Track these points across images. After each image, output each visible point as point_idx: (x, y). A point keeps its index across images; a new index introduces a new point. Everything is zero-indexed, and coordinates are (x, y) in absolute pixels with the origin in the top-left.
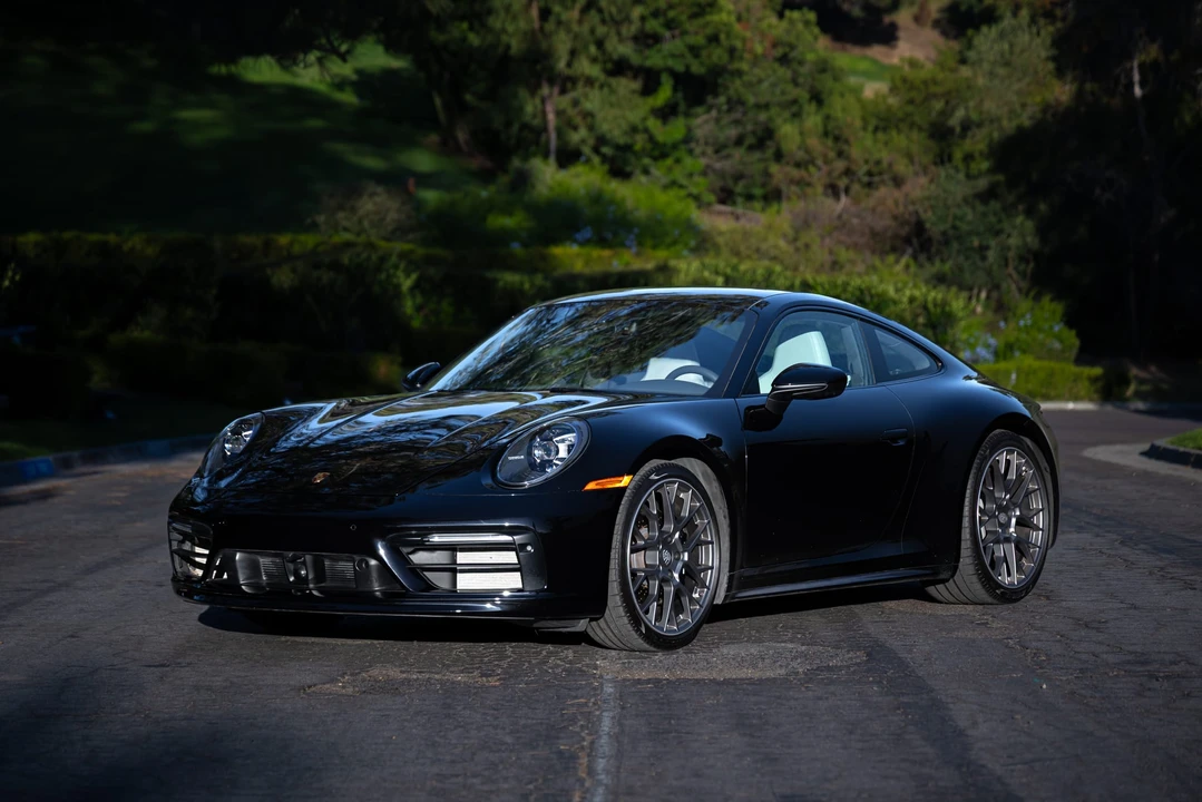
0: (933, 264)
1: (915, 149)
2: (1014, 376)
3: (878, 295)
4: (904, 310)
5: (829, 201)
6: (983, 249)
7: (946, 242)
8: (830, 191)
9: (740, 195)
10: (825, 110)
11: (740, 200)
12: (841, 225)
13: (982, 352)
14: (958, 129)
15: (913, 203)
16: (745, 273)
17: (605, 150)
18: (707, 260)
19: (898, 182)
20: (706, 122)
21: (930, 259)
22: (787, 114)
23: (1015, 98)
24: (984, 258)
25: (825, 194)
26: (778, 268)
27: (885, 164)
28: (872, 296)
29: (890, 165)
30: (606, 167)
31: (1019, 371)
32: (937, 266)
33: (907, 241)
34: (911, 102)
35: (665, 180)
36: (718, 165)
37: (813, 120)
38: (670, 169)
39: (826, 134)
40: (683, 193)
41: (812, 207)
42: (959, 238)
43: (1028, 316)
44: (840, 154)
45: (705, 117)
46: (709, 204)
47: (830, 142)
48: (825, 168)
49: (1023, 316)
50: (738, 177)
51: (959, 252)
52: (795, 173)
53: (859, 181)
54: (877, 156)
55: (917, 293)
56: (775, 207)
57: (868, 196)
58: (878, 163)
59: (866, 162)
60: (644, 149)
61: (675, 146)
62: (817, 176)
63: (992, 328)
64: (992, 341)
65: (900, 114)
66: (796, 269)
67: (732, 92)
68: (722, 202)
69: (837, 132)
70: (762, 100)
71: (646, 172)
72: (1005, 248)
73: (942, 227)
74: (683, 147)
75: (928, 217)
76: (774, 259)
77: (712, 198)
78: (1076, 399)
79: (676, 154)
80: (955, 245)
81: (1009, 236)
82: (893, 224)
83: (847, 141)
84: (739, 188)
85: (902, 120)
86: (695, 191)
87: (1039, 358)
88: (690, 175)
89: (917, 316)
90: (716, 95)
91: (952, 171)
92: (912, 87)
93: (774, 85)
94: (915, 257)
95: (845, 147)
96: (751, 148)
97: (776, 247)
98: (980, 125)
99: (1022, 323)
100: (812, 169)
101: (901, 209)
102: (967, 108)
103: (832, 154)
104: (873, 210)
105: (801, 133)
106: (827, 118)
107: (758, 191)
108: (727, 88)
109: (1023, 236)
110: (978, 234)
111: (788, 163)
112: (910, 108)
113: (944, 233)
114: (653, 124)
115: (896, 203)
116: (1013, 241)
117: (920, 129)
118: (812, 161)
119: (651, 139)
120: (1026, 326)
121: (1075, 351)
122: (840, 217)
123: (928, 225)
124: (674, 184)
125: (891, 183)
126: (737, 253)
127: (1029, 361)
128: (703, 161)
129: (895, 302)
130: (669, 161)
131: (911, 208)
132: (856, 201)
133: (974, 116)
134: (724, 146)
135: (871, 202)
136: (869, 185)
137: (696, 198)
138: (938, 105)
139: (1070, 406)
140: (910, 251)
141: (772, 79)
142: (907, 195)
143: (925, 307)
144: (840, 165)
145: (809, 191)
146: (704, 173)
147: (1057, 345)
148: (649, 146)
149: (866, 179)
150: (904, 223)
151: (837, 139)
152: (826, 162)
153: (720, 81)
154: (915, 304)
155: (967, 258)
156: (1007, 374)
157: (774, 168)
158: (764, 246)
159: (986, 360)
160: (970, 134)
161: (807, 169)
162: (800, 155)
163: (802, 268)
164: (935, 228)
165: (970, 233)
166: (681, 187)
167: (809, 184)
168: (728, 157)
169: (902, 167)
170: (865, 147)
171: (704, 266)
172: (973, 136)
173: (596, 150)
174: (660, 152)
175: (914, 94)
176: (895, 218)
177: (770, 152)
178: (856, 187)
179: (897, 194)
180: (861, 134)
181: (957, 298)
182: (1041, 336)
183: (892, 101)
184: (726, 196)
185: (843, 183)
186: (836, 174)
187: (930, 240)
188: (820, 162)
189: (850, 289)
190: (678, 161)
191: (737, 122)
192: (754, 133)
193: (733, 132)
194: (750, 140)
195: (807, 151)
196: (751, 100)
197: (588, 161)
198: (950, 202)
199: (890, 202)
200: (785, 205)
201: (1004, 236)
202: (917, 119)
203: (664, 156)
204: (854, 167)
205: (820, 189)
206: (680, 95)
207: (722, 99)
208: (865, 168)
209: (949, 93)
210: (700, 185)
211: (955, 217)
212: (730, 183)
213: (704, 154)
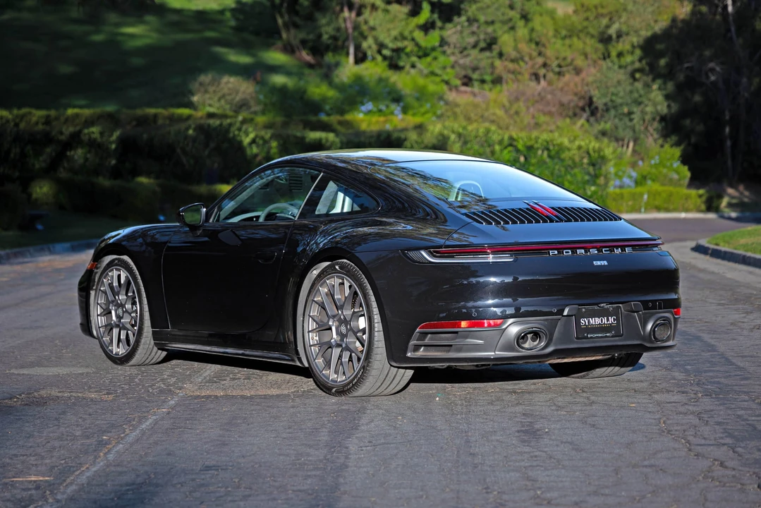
0: (600, 124)
1: (588, 49)
2: (646, 197)
3: (558, 145)
4: (574, 155)
5: (533, 84)
6: (630, 113)
7: (607, 110)
8: (533, 78)
9: (477, 80)
10: (530, 25)
11: (476, 84)
12: (541, 98)
13: (626, 181)
14: (614, 36)
15: (587, 85)
16: (472, 131)
17: (386, 52)
18: (447, 124)
19: (578, 71)
20: (455, 33)
21: (597, 121)
22: (506, 28)
23: (650, 16)
24: (631, 120)
25: (531, 80)
26: (493, 128)
27: (569, 60)
28: (554, 145)
29: (572, 60)
30: (386, 63)
31: (649, 193)
32: (602, 126)
33: (583, 109)
34: (587, 19)
35: (426, 71)
36: (461, 61)
37: (522, 31)
38: (430, 64)
39: (531, 40)
40: (438, 79)
41: (521, 87)
42: (615, 107)
43: (657, 157)
44: (540, 54)
45: (454, 30)
46: (456, 87)
47: (533, 46)
48: (530, 63)
49: (653, 158)
50: (475, 69)
51: (615, 117)
52: (511, 66)
53: (553, 71)
54: (563, 55)
55: (583, 143)
56: (498, 88)
57: (558, 79)
58: (565, 59)
59: (557, 58)
60: (412, 52)
61: (433, 49)
62: (525, 68)
63: (634, 165)
64: (634, 174)
65: (580, 27)
66: (507, 128)
67: (470, 13)
68: (465, 84)
69: (537, 40)
70: (490, 19)
71: (413, 66)
72: (643, 113)
73: (604, 100)
74: (440, 49)
75: (595, 94)
76: (493, 122)
77: (458, 82)
78: (687, 210)
79: (434, 54)
80: (613, 112)
81: (646, 106)
82: (575, 99)
83: (544, 46)
84: (475, 76)
85: (581, 31)
86: (446, 78)
87: (663, 185)
88: (444, 68)
89: (583, 158)
90: (459, 15)
91: (610, 64)
92: (588, 10)
93: (497, 9)
94: (588, 121)
95: (543, 49)
96: (482, 50)
97: (494, 114)
98: (627, 34)
99: (653, 162)
100: (522, 63)
101: (580, 88)
102: (620, 23)
103: (535, 54)
104: (562, 89)
105: (515, 40)
106: (532, 30)
107: (488, 78)
108: (466, 11)
109: (655, 105)
110: (627, 104)
111: (506, 60)
112: (585, 23)
113: (605, 104)
114: (418, 35)
115: (576, 85)
116: (649, 109)
117: (592, 36)
118: (522, 59)
119: (417, 45)
120: (655, 164)
121: (687, 181)
122: (539, 94)
123: (595, 99)
124: (433, 74)
125: (573, 72)
126: (468, 119)
127: (656, 187)
128: (452, 59)
129: (569, 149)
130: (429, 59)
131: (586, 88)
132: (550, 83)
133: (624, 28)
134: (465, 49)
135: (560, 85)
136: (559, 73)
137: (447, 83)
138: (605, 21)
139: (683, 215)
140: (585, 115)
141: (496, 5)
142: (583, 80)
143: (588, 153)
144: (540, 60)
145: (520, 77)
146: (453, 67)
147: (675, 176)
148: (416, 49)
149: (557, 70)
150: (582, 98)
151: (537, 44)
152: (531, 58)
153: (462, 6)
154: (582, 151)
155: (621, 120)
156: (641, 195)
157: (498, 63)
158: (486, 114)
159: (629, 186)
160: (621, 40)
161: (518, 63)
162: (514, 54)
163: (511, 128)
164: (599, 102)
165: (621, 105)
166: (437, 75)
167: (520, 73)
168: (468, 55)
169: (580, 62)
170: (556, 49)
171: (445, 127)
172: (624, 41)
173: (379, 52)
174: (424, 53)
175: (588, 14)
176: (576, 94)
177: (495, 53)
178: (550, 75)
179: (577, 79)
180: (553, 40)
181: (608, 146)
182: (665, 171)
183: (575, 18)
184: (467, 81)
185: (542, 72)
186: (537, 66)
187: (597, 108)
188: (527, 59)
189: (540, 141)
190: (435, 58)
191: (473, 33)
192: (485, 40)
193: (472, 40)
194: (482, 45)
195: (518, 52)
196: (482, 18)
197: (374, 59)
198: (609, 84)
199: (572, 85)
200: (505, 87)
201: (642, 106)
202: (591, 30)
203: (426, 55)
204: (548, 62)
205: (527, 76)
206: (436, 16)
207: (463, 18)
208: (556, 63)
209: (610, 13)
210: (450, 74)
211: (613, 94)
212: (470, 73)
213: (453, 54)
